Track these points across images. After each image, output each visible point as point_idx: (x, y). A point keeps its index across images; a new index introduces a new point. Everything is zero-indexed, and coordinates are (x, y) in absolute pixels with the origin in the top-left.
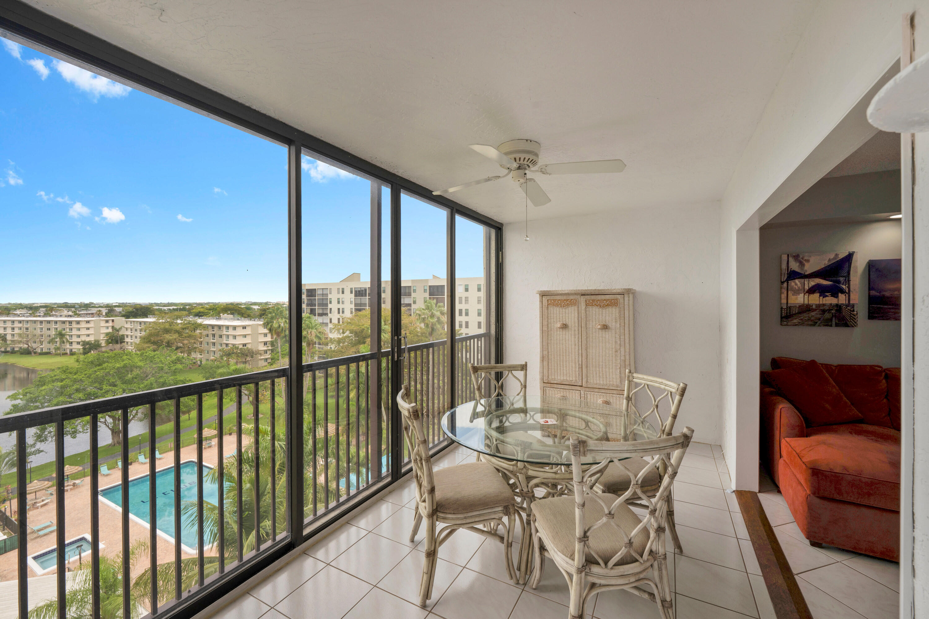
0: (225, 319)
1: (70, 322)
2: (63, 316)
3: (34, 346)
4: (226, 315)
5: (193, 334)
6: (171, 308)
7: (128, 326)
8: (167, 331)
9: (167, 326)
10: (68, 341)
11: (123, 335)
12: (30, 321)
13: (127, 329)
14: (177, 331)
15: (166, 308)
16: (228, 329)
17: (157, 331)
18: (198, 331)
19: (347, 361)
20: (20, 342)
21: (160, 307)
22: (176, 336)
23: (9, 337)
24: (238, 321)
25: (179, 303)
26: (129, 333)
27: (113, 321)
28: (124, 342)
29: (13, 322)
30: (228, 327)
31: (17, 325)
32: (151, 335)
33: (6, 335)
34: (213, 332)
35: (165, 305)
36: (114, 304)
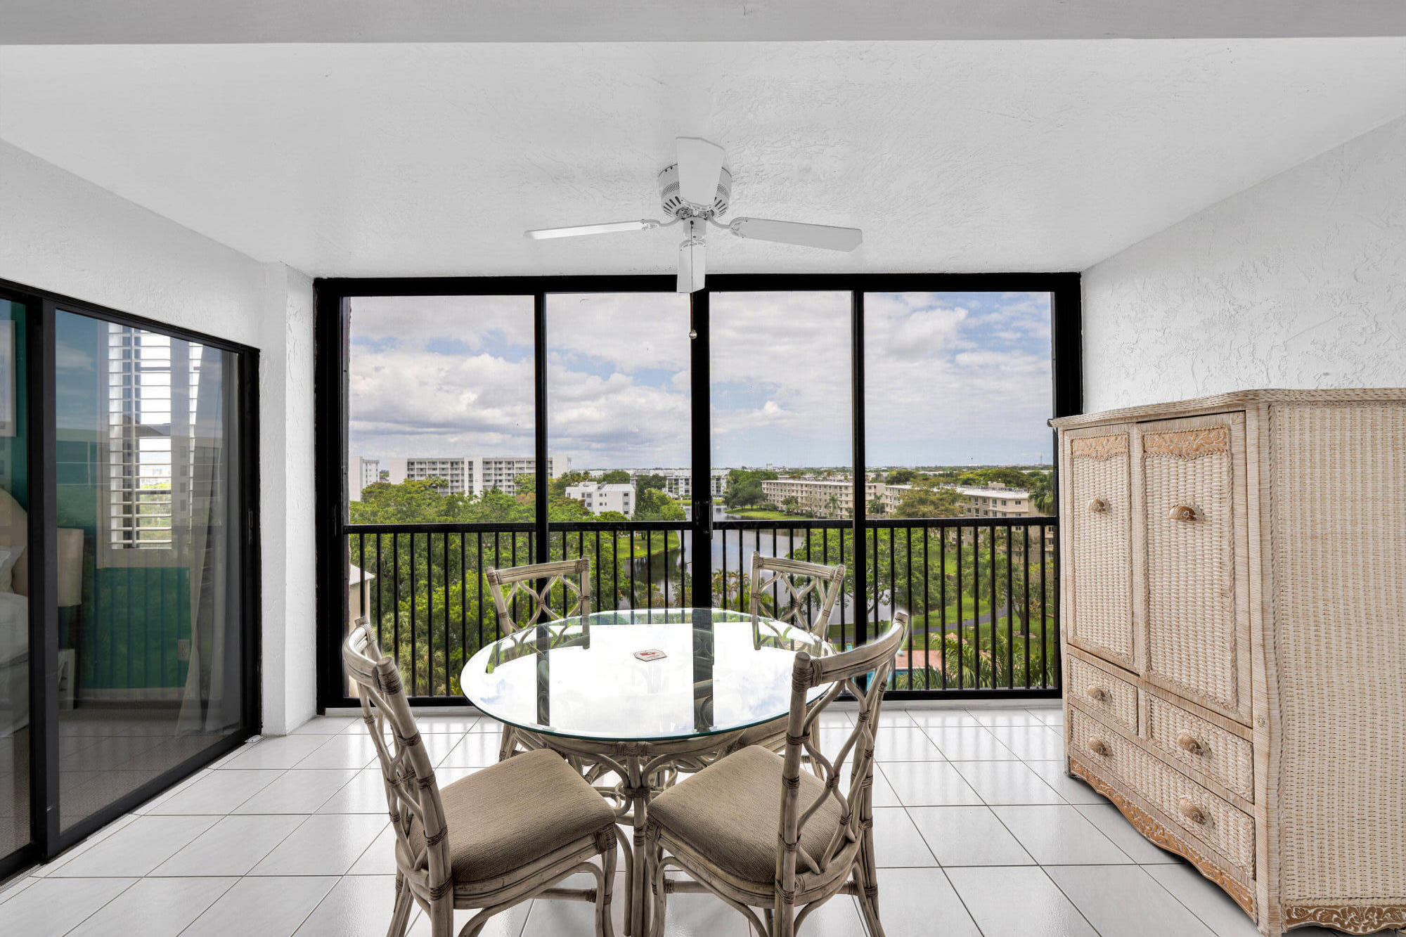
0: (994, 489)
1: (841, 487)
2: (809, 480)
3: (815, 509)
4: (995, 483)
5: (951, 507)
6: (937, 473)
7: (888, 493)
8: (923, 502)
9: (922, 495)
10: (839, 507)
11: (883, 504)
12: (813, 485)
13: (887, 497)
14: (933, 503)
15: (931, 473)
16: (996, 503)
17: (911, 501)
18: (957, 504)
20: (806, 505)
21: (926, 472)
22: (931, 508)
23: (799, 500)
24: (1011, 492)
25: (948, 467)
26: (888, 501)
27: (875, 487)
28: (884, 512)
29: (802, 485)
30: (995, 501)
31: (805, 489)
32: (906, 505)
33: (797, 497)
34: (977, 507)
35: (930, 469)
36: (883, 468)
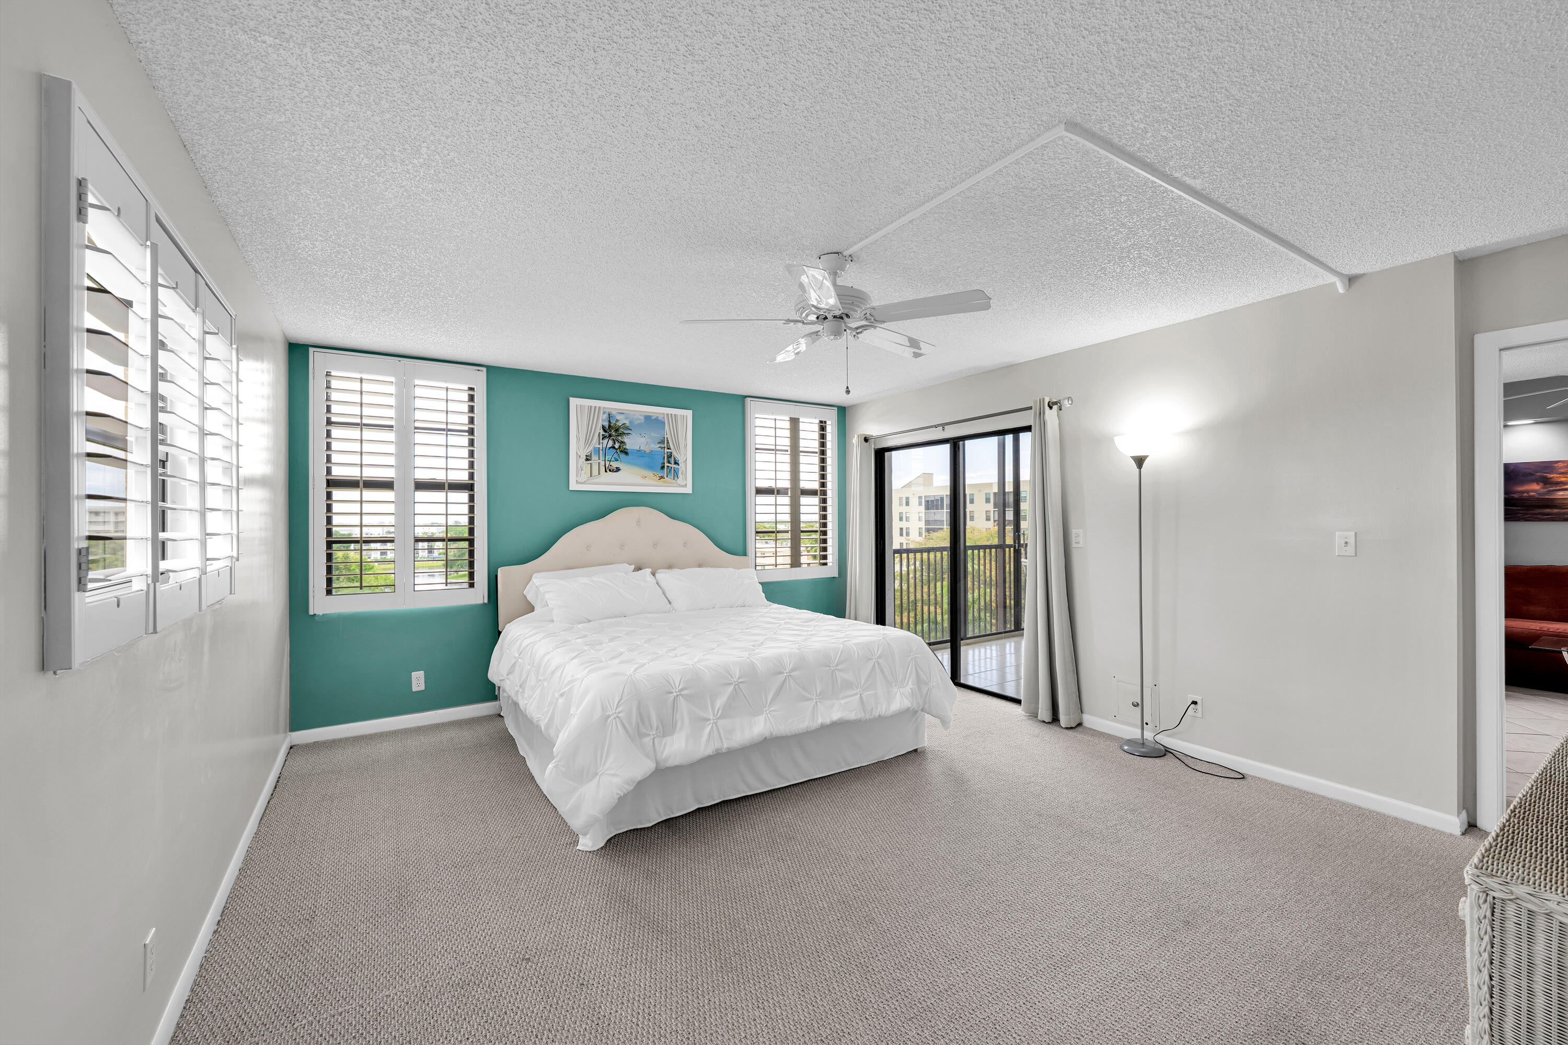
19: (921, 551)
